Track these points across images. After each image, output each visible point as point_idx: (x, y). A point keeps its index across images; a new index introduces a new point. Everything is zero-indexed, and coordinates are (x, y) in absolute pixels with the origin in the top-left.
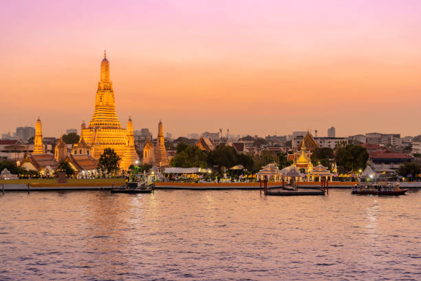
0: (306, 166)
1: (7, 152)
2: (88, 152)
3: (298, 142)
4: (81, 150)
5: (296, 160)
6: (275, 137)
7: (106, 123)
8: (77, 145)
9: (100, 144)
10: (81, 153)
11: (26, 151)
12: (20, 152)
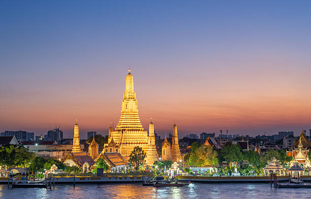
0: (304, 161)
1: (50, 151)
2: (117, 150)
3: (290, 141)
4: (111, 149)
5: (294, 156)
6: (264, 136)
7: (131, 126)
8: (107, 145)
9: (126, 143)
10: (111, 151)
11: (64, 150)
12: (60, 151)
